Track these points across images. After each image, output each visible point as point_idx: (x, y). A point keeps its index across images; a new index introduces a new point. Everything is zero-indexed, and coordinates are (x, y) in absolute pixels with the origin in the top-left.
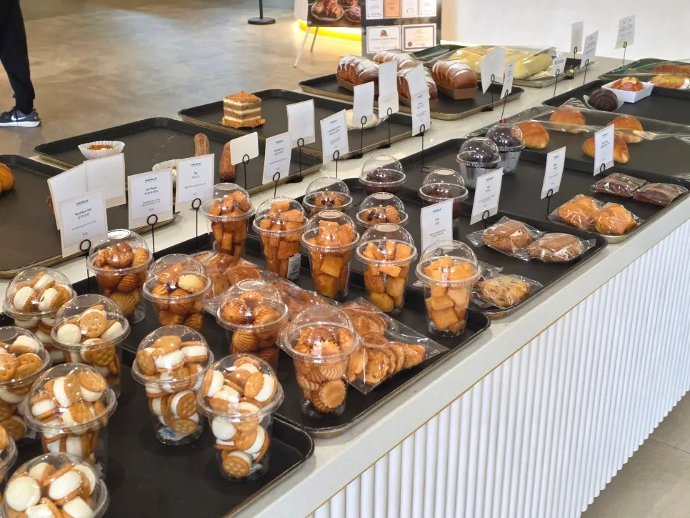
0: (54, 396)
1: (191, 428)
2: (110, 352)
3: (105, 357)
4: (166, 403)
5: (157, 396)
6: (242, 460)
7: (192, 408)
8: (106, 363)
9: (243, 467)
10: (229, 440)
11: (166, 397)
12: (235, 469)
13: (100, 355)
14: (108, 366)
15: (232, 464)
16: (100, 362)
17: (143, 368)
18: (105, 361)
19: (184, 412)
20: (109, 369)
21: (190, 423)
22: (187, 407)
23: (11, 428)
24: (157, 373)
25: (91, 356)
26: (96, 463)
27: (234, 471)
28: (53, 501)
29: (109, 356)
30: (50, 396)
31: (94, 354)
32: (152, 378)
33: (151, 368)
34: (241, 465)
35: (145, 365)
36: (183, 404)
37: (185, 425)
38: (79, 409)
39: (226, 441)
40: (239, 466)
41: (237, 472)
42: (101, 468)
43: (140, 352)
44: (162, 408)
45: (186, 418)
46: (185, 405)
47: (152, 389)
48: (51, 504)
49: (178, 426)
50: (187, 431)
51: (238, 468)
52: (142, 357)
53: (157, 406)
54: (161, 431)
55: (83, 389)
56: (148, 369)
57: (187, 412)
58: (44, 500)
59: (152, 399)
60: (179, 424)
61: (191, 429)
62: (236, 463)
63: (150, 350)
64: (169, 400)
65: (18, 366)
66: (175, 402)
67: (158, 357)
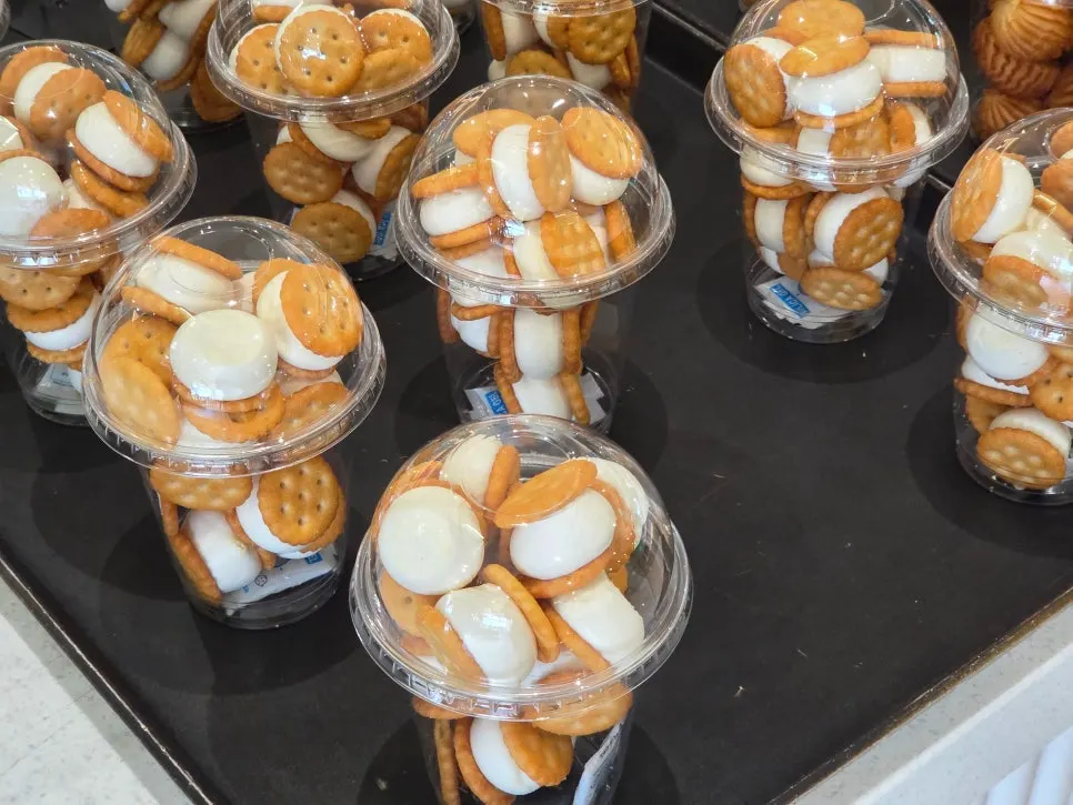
0: (492, 181)
1: (863, 297)
2: (621, 21)
3: (605, 35)
4: (802, 218)
5: (773, 193)
6: (1048, 444)
7: (879, 243)
8: (606, 55)
9: (1045, 465)
10: (1018, 383)
11: (803, 201)
12: (1019, 465)
13: (591, 29)
14: (609, 63)
15: (1011, 451)
16: (590, 50)
17: (739, 100)
18: (603, 48)
19: (856, 253)
20: (611, 71)
21: (864, 283)
22: (866, 239)
23: (334, 226)
24: (787, 124)
25: (567, 29)
26: (584, 372)
27: (1014, 472)
28: (526, 580)
29: (618, 33)
30: (480, 180)
31: (572, 25)
32: (768, 137)
33: (768, 105)
34: (1042, 456)
35: (750, 92)
36: (856, 229)
37: (847, 287)
38: (567, 232)
39: (1007, 382)
40: (1035, 460)
41: (1020, 474)
42: (599, 393)
43: (737, 49)
44: (785, 233)
45: (857, 270)
46: (863, 232)
47: (761, 169)
48: (523, 594)
49: (825, 285)
50: (846, 303)
51: (1028, 464)
52: (744, 66)
53: (770, 222)
54: (765, 288)
55: (576, 166)
56: (757, 107)
57: (862, 256)
58: (495, 570)
59: (756, 198)
60: (831, 281)
61: (863, 300)
62: (1025, 452)
63: (773, 49)
64: (811, 212)
65: (366, 54)
66: (831, 221)
67: (796, 75)
